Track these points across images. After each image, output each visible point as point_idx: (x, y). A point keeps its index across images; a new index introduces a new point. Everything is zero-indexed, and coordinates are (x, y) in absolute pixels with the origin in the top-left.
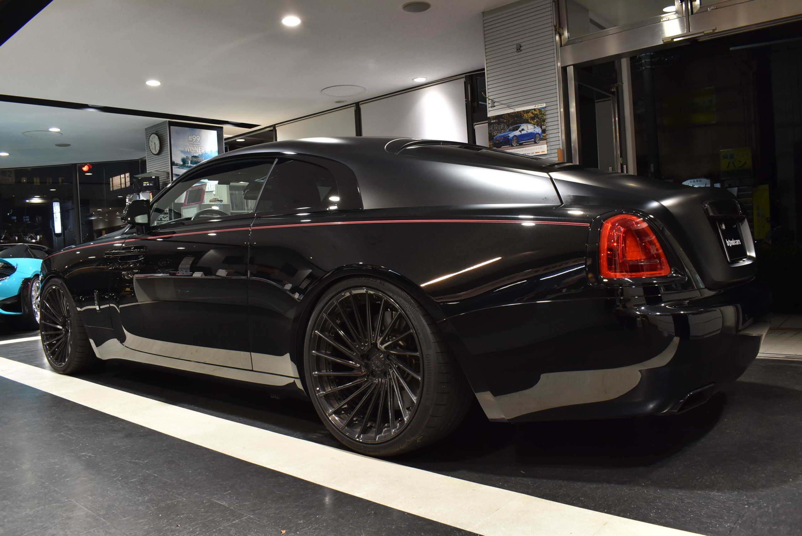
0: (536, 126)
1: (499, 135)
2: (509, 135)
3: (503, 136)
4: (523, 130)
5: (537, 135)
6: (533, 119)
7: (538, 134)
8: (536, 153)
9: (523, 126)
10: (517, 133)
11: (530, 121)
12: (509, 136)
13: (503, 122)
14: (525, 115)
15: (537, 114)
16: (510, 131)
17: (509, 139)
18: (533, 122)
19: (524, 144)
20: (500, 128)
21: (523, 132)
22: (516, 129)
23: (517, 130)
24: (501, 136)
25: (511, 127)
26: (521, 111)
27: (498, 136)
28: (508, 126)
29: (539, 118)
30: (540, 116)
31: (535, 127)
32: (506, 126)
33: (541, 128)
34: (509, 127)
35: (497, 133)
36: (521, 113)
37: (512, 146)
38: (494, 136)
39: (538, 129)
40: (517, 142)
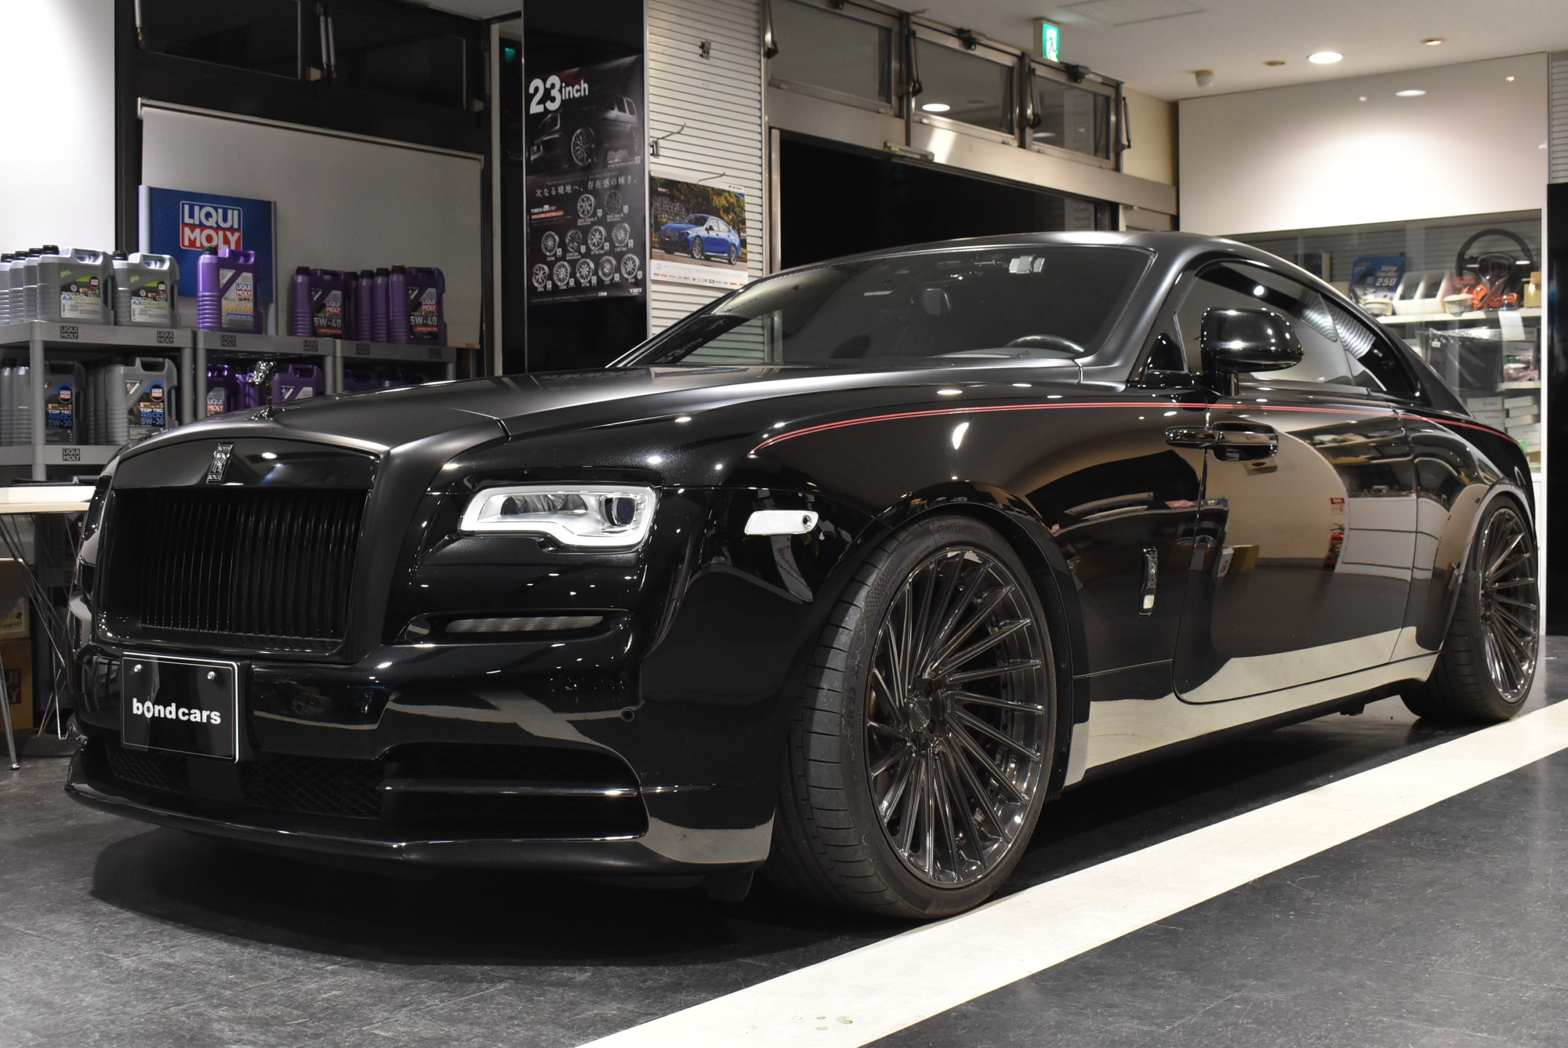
0: (731, 228)
1: (671, 224)
2: (689, 232)
3: (679, 230)
4: (711, 228)
5: (733, 249)
6: (728, 210)
7: (734, 245)
8: (731, 284)
9: (712, 221)
10: (701, 231)
11: (721, 212)
12: (688, 233)
13: (679, 200)
14: (715, 198)
15: (733, 204)
16: (690, 222)
17: (687, 240)
18: (726, 218)
19: (712, 259)
20: (674, 209)
21: (712, 234)
22: (700, 222)
23: (702, 224)
24: (673, 229)
25: (692, 216)
26: (708, 187)
27: (670, 227)
28: (688, 211)
29: (735, 214)
30: (737, 209)
31: (729, 231)
32: (684, 210)
33: (739, 236)
34: (688, 214)
35: (669, 219)
36: (708, 192)
37: (693, 257)
38: (663, 225)
39: (734, 235)
40: (702, 252)
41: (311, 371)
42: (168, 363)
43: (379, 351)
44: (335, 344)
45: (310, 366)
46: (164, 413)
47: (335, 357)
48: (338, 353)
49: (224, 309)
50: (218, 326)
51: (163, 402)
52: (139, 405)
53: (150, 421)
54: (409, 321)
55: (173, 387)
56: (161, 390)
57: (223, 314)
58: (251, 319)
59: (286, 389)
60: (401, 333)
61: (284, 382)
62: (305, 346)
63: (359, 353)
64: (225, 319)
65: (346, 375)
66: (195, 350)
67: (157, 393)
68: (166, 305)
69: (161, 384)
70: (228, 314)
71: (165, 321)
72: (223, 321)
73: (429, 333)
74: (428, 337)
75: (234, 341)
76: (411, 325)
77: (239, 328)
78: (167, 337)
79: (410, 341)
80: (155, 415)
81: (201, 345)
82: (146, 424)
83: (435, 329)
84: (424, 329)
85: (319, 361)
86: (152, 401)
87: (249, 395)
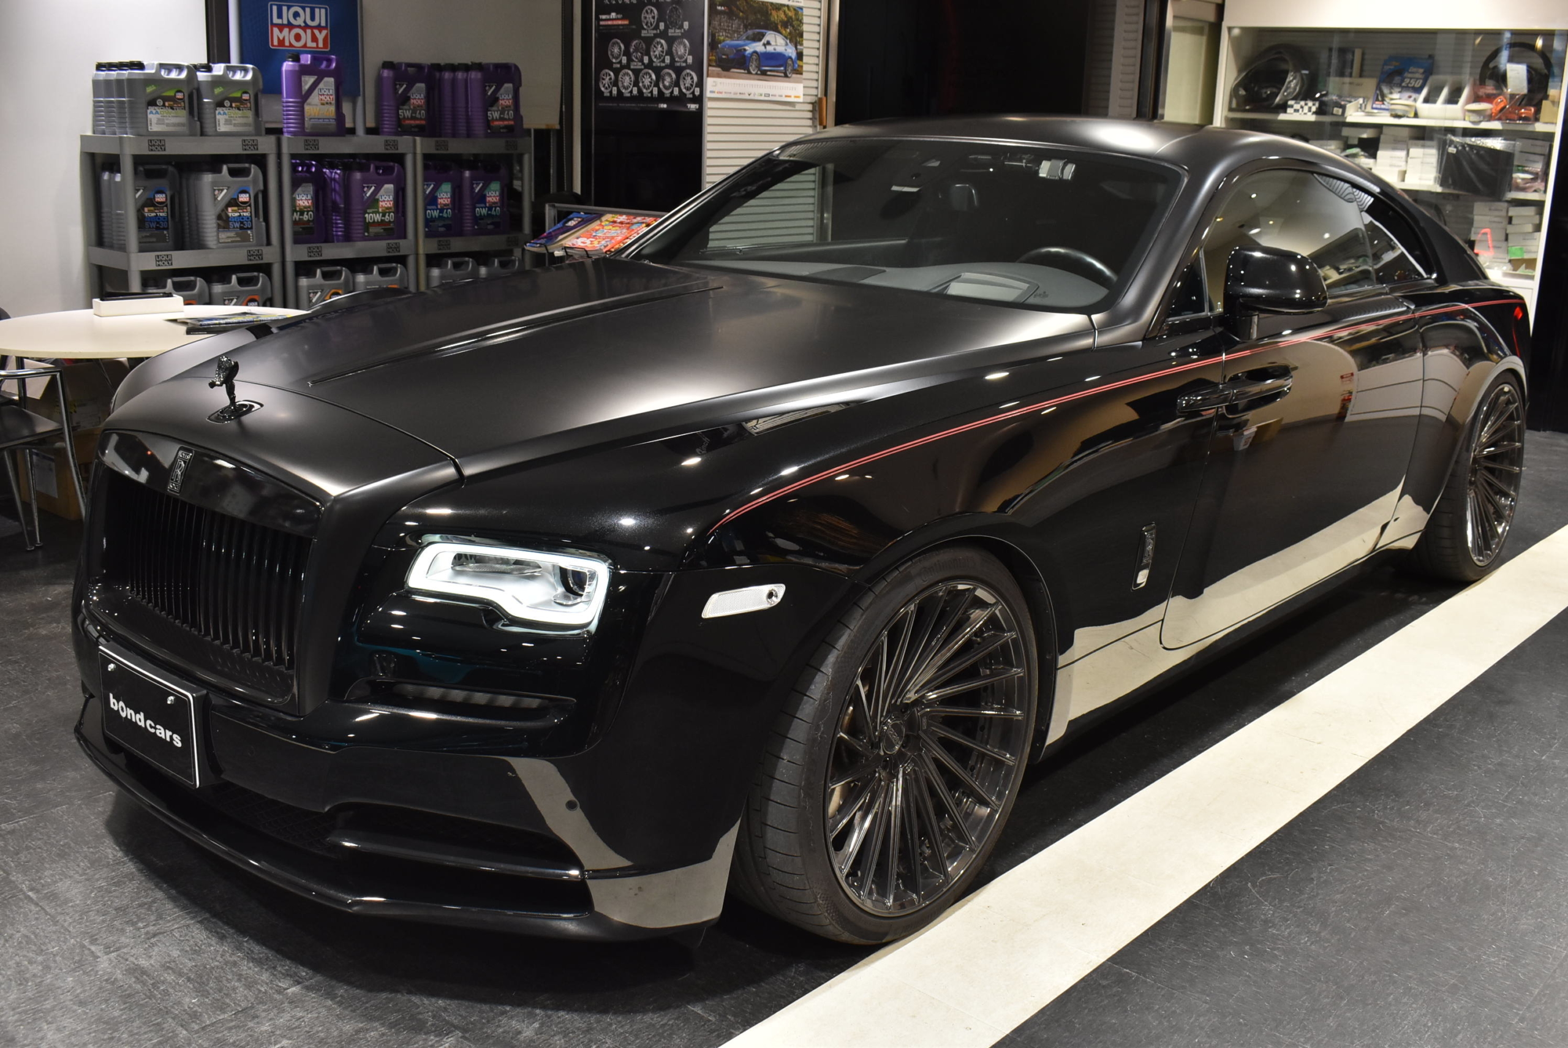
0: (788, 41)
1: (729, 42)
2: (747, 48)
3: (736, 47)
4: (768, 43)
5: (790, 62)
6: (785, 24)
7: (790, 58)
8: (786, 96)
9: (770, 36)
10: (759, 47)
11: (779, 27)
12: (745, 50)
13: (738, 17)
14: (774, 13)
15: (791, 18)
16: (748, 38)
17: (744, 56)
18: (784, 32)
19: (769, 73)
20: (732, 27)
21: (770, 49)
22: (758, 38)
23: (760, 40)
24: (731, 47)
25: (750, 32)
26: (767, 2)
27: (727, 44)
28: (746, 27)
29: (793, 27)
30: (795, 23)
31: (787, 44)
32: (742, 27)
33: (796, 49)
34: (746, 31)
35: (727, 36)
36: (767, 7)
37: (749, 72)
38: (720, 43)
39: (790, 48)
40: (758, 67)
41: (392, 168)
42: (254, 169)
43: (457, 146)
44: (415, 142)
45: (392, 164)
46: (251, 216)
47: (415, 154)
48: (419, 150)
49: (307, 114)
50: (301, 131)
51: (250, 206)
52: (227, 210)
53: (237, 225)
54: (487, 116)
55: (260, 191)
56: (248, 195)
57: (306, 119)
58: (333, 122)
59: (368, 187)
60: (479, 128)
61: (367, 181)
62: (386, 145)
63: (438, 150)
64: (308, 124)
65: (426, 167)
66: (279, 155)
67: (244, 198)
68: (250, 114)
69: (248, 190)
70: (311, 119)
71: (251, 129)
72: (306, 125)
73: (506, 127)
74: (505, 130)
75: (317, 145)
76: (488, 120)
77: (320, 132)
78: (252, 145)
79: (487, 136)
80: (243, 219)
81: (285, 150)
82: (234, 228)
83: (512, 123)
84: (501, 123)
85: (400, 159)
86: (240, 206)
87: (335, 190)
